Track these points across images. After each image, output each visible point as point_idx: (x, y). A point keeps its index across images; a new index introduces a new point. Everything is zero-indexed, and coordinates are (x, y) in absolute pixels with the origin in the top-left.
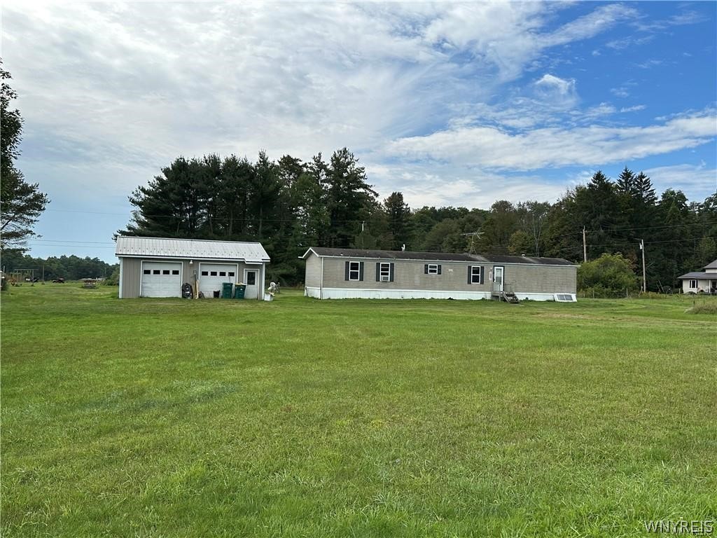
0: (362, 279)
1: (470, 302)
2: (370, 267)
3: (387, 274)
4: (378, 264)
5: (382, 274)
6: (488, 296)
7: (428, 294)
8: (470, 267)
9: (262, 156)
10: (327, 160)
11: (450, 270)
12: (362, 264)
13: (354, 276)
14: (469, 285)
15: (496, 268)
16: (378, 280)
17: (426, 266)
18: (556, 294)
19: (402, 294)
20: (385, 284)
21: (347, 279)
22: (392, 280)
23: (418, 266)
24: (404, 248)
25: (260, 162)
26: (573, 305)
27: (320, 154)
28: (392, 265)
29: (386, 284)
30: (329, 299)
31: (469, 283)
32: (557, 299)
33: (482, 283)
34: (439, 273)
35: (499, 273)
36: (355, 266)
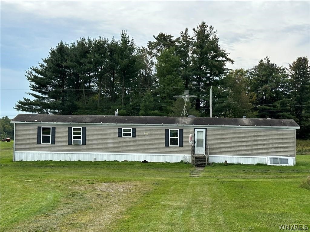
0: (53, 143)
1: (167, 166)
2: (62, 132)
3: (79, 138)
4: (70, 129)
5: (74, 138)
6: (188, 158)
7: (121, 157)
8: (167, 130)
9: (124, 36)
10: (191, 34)
11: (145, 133)
12: (54, 128)
13: (46, 140)
14: (167, 148)
15: (196, 130)
16: (70, 143)
17: (120, 130)
18: (269, 157)
19: (95, 157)
20: (77, 148)
21: (39, 143)
22: (84, 143)
23: (111, 130)
24: (117, 113)
25: (122, 40)
26: (283, 170)
27: (187, 30)
28: (84, 129)
30: (21, 161)
31: (167, 145)
32: (268, 163)
33: (181, 145)
34: (134, 136)
35: (200, 135)
36: (46, 130)
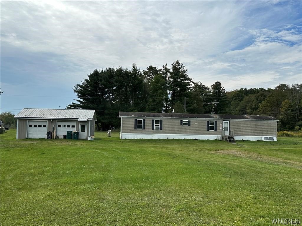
0: (144, 129)
1: (208, 141)
2: (148, 122)
3: (159, 126)
4: (153, 121)
5: (156, 126)
6: (219, 137)
7: (182, 137)
8: (208, 122)
9: (134, 67)
11: (195, 123)
12: (144, 120)
13: (140, 127)
14: (208, 131)
15: (224, 122)
16: (153, 129)
17: (181, 121)
18: (263, 136)
19: (167, 137)
21: (135, 128)
22: (161, 129)
23: (176, 121)
25: (133, 69)
26: (273, 143)
27: (166, 64)
28: (161, 121)
29: (158, 131)
30: (126, 139)
31: (208, 130)
32: (264, 140)
33: (216, 130)
34: (189, 125)
35: (226, 124)
36: (140, 122)
